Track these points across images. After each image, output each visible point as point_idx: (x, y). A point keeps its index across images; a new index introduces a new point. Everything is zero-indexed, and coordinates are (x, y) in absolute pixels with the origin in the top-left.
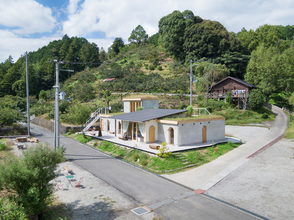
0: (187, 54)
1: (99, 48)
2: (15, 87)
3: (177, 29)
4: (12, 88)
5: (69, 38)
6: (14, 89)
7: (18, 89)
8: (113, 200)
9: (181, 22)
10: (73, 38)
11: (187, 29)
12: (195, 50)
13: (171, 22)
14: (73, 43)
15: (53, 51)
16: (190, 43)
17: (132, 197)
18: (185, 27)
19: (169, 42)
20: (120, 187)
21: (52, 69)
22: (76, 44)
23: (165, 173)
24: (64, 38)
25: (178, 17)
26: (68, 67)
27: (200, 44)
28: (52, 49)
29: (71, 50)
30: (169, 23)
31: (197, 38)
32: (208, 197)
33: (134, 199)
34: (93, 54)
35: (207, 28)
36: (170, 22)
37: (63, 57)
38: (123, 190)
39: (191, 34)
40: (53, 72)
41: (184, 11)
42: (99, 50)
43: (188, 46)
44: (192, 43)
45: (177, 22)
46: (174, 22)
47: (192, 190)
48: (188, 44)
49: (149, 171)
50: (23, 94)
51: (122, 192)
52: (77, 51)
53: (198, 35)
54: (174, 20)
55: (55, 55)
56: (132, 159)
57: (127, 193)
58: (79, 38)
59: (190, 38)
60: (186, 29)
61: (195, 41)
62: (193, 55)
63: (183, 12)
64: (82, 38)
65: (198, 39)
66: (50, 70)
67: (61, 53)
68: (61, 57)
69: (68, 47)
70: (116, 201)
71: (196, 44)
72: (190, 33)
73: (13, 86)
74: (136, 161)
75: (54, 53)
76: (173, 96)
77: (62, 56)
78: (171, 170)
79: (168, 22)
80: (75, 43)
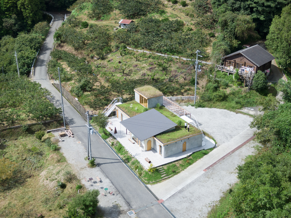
2: (20, 6)
7: (24, 8)
8: (120, 205)
17: (129, 204)
20: (124, 196)
23: (150, 184)
32: (162, 206)
33: (130, 205)
38: (125, 198)
47: (158, 199)
49: (142, 181)
50: (30, 13)
51: (125, 199)
56: (134, 168)
57: (127, 200)
70: (122, 206)
73: (19, 4)
74: (136, 170)
76: (188, 61)
78: (153, 182)
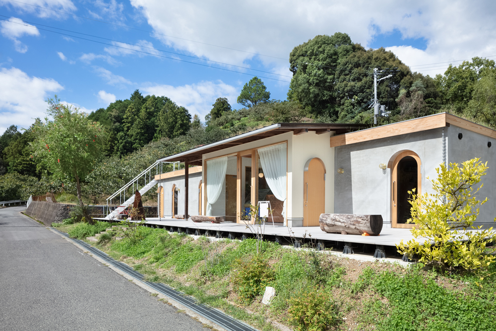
0: (342, 103)
1: (191, 116)
3: (325, 61)
4: (36, 171)
5: (142, 97)
6: (39, 171)
9: (329, 50)
10: (149, 97)
11: (341, 60)
12: (357, 95)
13: (313, 50)
14: (149, 103)
15: (113, 114)
16: (347, 84)
18: (338, 59)
19: (310, 84)
21: (110, 143)
22: (153, 106)
24: (133, 97)
25: (324, 43)
26: (137, 141)
27: (366, 83)
28: (113, 112)
29: (143, 113)
30: (309, 52)
31: (360, 74)
34: (180, 122)
35: (377, 58)
36: (311, 51)
37: (129, 125)
39: (348, 69)
40: (110, 147)
41: (335, 34)
42: (191, 118)
43: (344, 89)
44: (353, 83)
45: (324, 50)
46: (317, 50)
48: (343, 85)
52: (154, 116)
53: (363, 69)
54: (319, 48)
55: (117, 122)
56: (231, 288)
58: (158, 97)
59: (348, 75)
60: (339, 61)
61: (357, 79)
62: (352, 104)
63: (332, 36)
64: (163, 97)
65: (363, 76)
66: (106, 145)
67: (126, 118)
68: (126, 125)
69: (138, 110)
71: (359, 84)
72: (348, 67)
74: (253, 297)
75: (115, 117)
77: (129, 123)
79: (306, 52)
80: (151, 104)
